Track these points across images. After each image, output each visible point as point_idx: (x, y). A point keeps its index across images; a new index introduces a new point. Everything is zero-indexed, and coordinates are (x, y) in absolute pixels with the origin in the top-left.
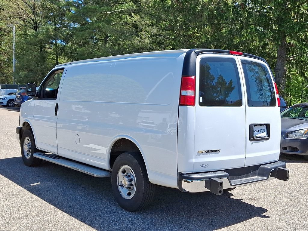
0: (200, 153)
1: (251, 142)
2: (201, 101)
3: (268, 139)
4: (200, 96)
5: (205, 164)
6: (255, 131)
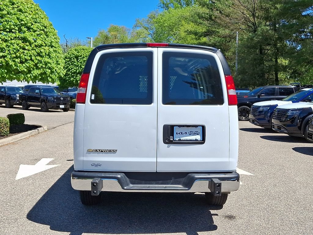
0: (89, 151)
1: (167, 145)
2: (93, 98)
3: (203, 143)
4: (92, 93)
5: (96, 164)
6: (179, 133)
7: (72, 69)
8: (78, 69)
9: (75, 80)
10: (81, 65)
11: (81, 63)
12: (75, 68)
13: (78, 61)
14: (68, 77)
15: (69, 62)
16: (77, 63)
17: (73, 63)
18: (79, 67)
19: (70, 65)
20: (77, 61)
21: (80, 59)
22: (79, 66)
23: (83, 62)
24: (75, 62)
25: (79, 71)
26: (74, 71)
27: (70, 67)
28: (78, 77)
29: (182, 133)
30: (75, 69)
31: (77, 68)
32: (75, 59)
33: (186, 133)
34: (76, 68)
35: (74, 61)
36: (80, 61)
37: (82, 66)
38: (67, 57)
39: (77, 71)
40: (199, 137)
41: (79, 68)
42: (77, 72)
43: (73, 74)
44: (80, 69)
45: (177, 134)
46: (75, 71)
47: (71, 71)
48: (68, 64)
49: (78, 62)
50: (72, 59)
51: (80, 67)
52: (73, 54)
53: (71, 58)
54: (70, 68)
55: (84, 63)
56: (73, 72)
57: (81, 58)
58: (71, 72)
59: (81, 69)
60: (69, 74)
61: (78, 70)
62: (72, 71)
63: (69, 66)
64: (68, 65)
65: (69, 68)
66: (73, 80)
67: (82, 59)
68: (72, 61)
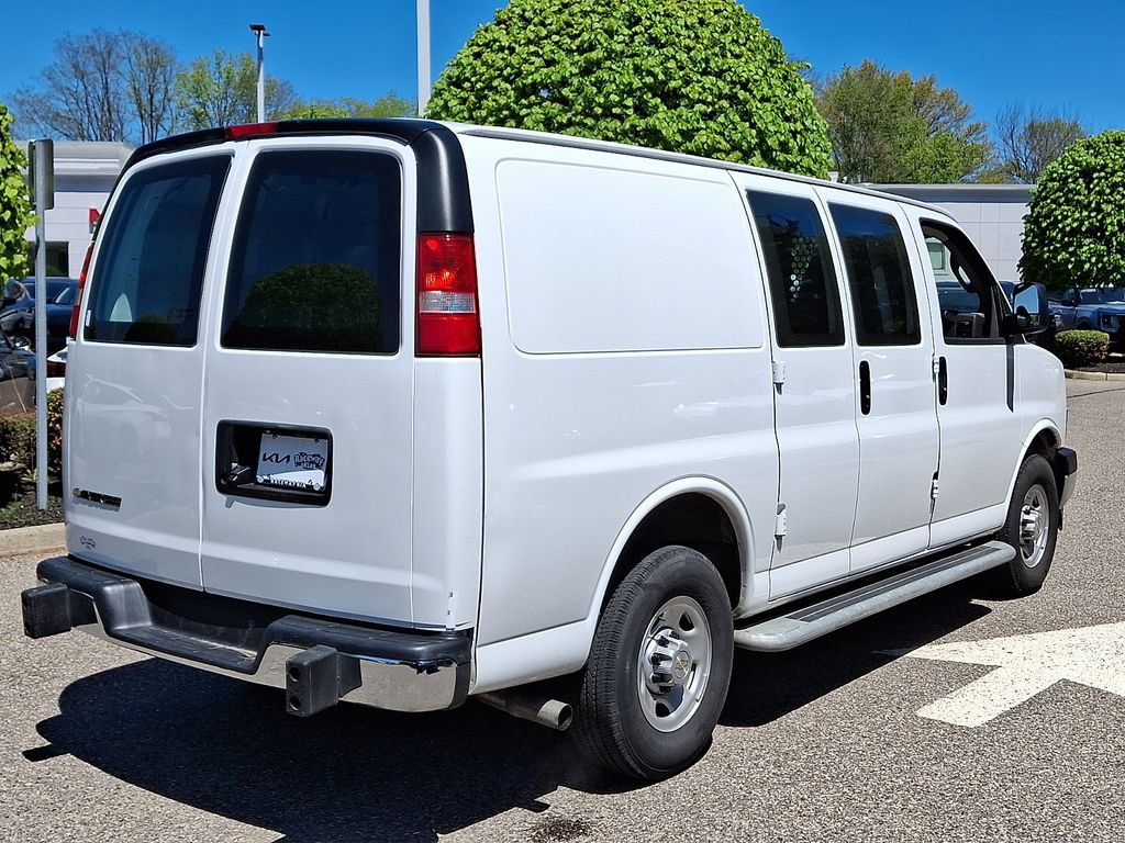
0: (76, 495)
1: (224, 498)
5: (87, 538)
6: (270, 458)
7: (1066, 217)
8: (1089, 217)
9: (1073, 259)
10: (1098, 204)
11: (1101, 193)
12: (1077, 215)
13: (1092, 186)
14: (1049, 251)
15: (1058, 194)
16: (1087, 196)
17: (1071, 195)
18: (1090, 212)
19: (1060, 205)
20: (1087, 188)
21: (1100, 178)
22: (1093, 205)
23: (1108, 191)
24: (1079, 193)
25: (1091, 224)
26: (1072, 228)
27: (1058, 212)
28: (1085, 248)
29: (277, 456)
30: (1077, 220)
31: (1085, 213)
32: (1081, 180)
33: (288, 457)
34: (1081, 212)
35: (1075, 189)
36: (1097, 189)
37: (1103, 206)
38: (1055, 175)
39: (1082, 224)
40: (316, 478)
41: (1093, 214)
42: (1084, 229)
43: (1066, 239)
44: (1096, 217)
45: (265, 460)
46: (1075, 225)
47: (1060, 226)
48: (1053, 201)
49: (1090, 191)
50: (1070, 180)
51: (1094, 210)
52: (1075, 163)
53: (1068, 177)
54: (1060, 217)
55: (1111, 194)
56: (1068, 229)
57: (1103, 174)
58: (1061, 230)
59: (1099, 217)
60: (1054, 239)
61: (1086, 223)
62: (1064, 227)
63: (1055, 209)
64: (1054, 206)
65: (1056, 217)
66: (1068, 261)
67: (1106, 179)
68: (1070, 191)
